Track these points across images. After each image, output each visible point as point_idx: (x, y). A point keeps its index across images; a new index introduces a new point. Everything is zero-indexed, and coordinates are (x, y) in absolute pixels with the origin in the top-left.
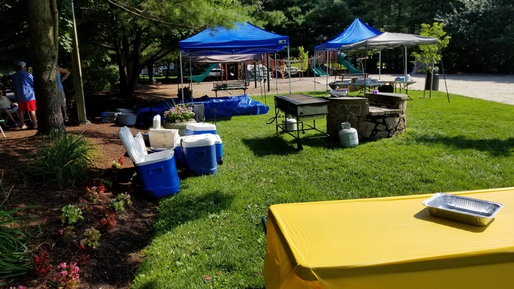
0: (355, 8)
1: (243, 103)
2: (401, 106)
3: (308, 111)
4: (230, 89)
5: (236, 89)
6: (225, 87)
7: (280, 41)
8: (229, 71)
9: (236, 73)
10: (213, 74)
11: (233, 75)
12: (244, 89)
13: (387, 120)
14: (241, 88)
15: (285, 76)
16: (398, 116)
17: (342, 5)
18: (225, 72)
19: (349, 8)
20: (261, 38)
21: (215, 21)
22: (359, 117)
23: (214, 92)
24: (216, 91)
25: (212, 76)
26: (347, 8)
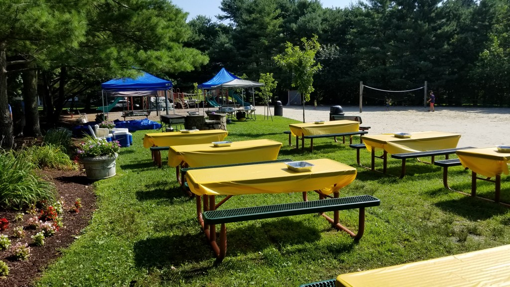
0: (242, 51)
1: (144, 123)
2: (221, 119)
3: (175, 121)
4: (135, 116)
5: (140, 115)
6: (131, 114)
7: (167, 84)
8: (135, 102)
9: (141, 104)
10: (118, 105)
11: (138, 106)
12: (147, 116)
13: (214, 125)
14: (144, 115)
15: (185, 106)
16: (220, 124)
17: (231, 48)
18: (130, 104)
19: (237, 51)
20: (154, 82)
21: (127, 76)
22: (201, 124)
23: (123, 118)
24: (124, 117)
25: (118, 107)
26: (235, 51)
